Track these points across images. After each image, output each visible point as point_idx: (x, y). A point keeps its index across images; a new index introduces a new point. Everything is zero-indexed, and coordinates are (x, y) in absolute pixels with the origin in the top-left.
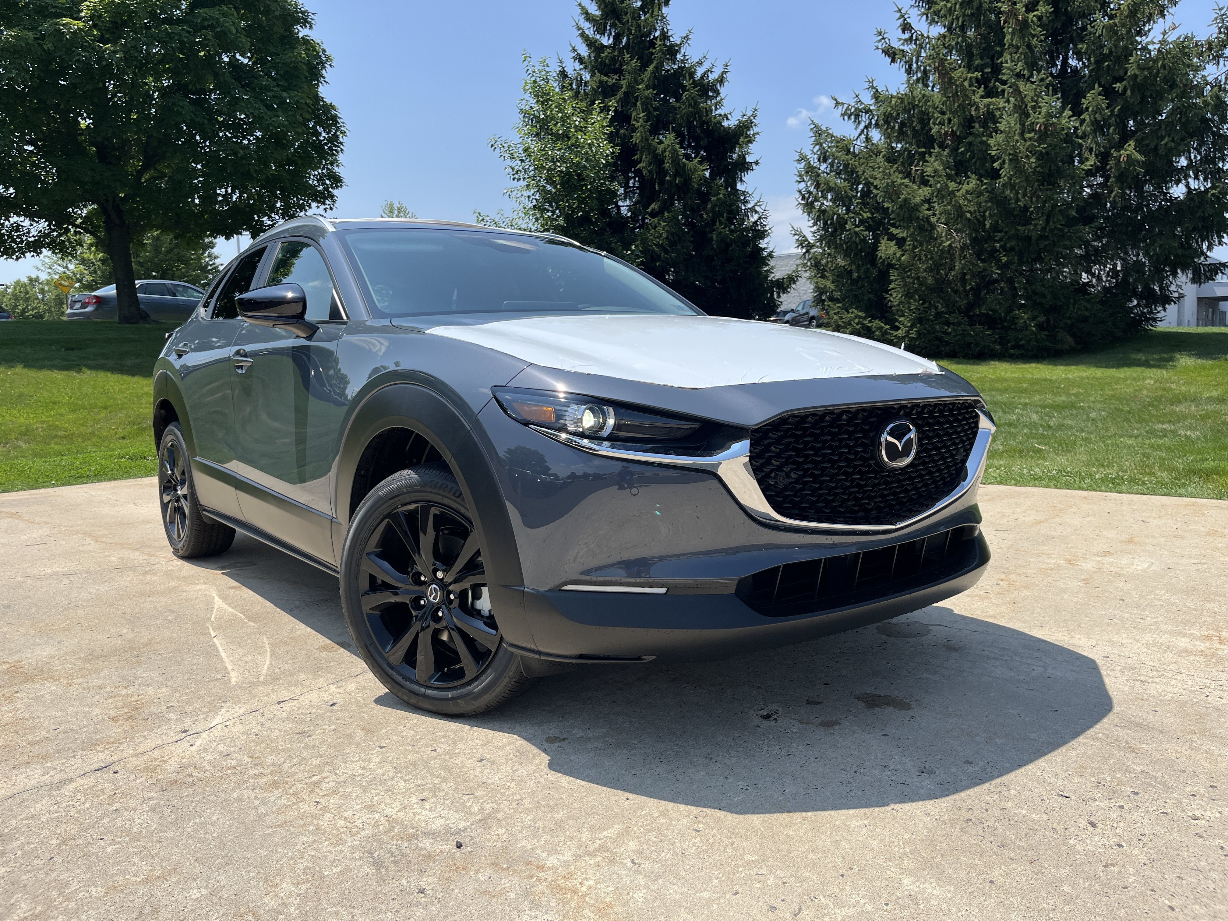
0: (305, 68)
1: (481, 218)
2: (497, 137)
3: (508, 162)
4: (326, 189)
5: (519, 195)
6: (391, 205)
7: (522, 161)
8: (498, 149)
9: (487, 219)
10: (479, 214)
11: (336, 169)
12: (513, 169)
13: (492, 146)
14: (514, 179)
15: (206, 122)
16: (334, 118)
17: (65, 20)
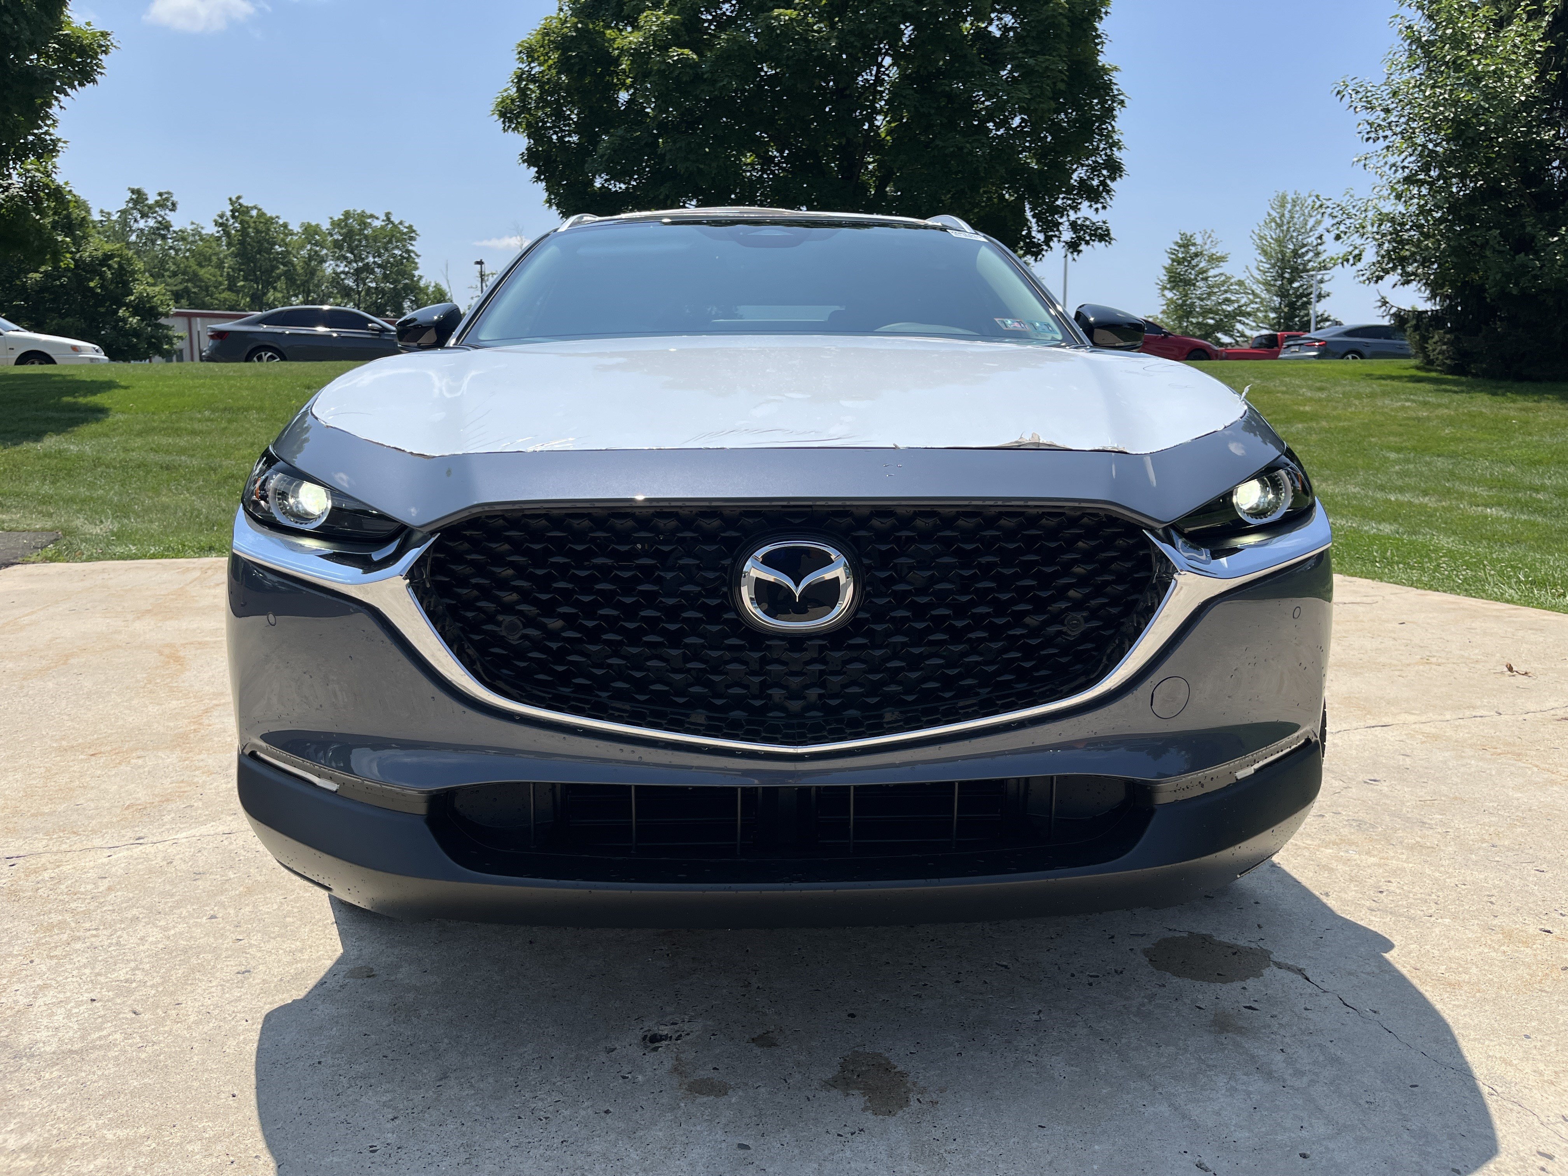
0: (1065, 21)
1: (1318, 203)
2: (1349, 79)
3: (1364, 115)
4: (1103, 183)
5: (1382, 163)
6: (1284, 197)
7: (1387, 111)
8: (1347, 96)
9: (1329, 203)
10: (1317, 197)
11: (1117, 153)
12: (1371, 124)
13: (1338, 93)
14: (1368, 139)
15: (933, 111)
16: (1107, 87)
17: (776, 12)
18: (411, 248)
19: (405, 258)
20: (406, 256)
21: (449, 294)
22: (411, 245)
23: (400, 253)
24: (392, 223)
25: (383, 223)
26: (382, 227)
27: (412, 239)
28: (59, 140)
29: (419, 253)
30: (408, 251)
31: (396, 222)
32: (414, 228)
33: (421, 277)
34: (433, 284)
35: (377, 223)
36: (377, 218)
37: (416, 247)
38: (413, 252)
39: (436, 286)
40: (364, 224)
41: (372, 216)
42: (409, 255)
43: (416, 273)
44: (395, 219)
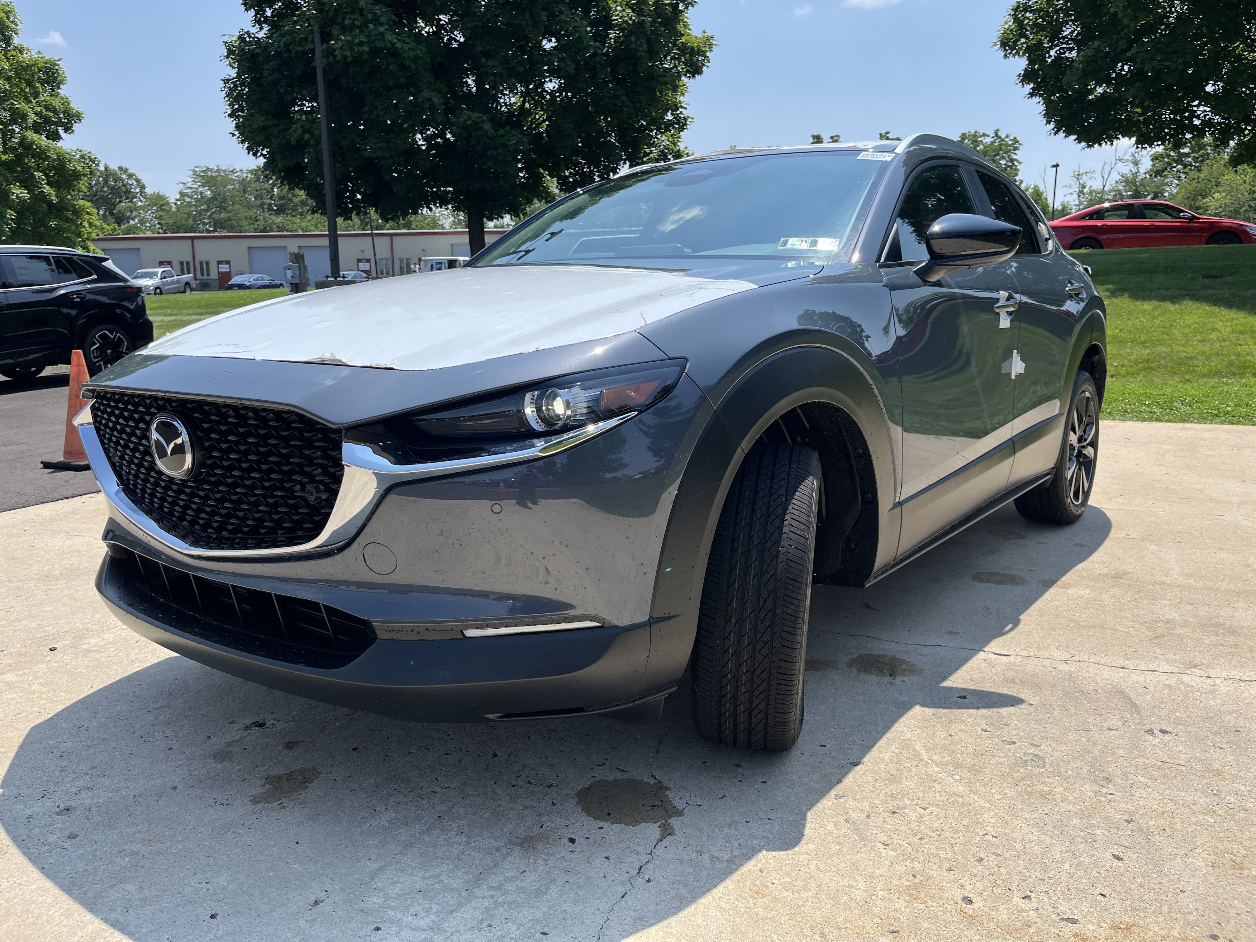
18: (1014, 157)
19: (1008, 166)
20: (1010, 164)
21: (1045, 194)
22: (1016, 154)
23: (1005, 162)
24: (1000, 138)
25: (992, 140)
26: (992, 143)
27: (1016, 149)
28: (688, 117)
29: (1021, 161)
30: (1012, 160)
31: (1003, 137)
32: (1018, 139)
33: (1021, 182)
34: (1032, 186)
35: (988, 140)
36: (988, 136)
37: (1018, 155)
38: (1016, 160)
39: (1036, 186)
40: (976, 141)
41: (984, 135)
42: (1013, 164)
43: (1017, 178)
44: (1002, 134)
